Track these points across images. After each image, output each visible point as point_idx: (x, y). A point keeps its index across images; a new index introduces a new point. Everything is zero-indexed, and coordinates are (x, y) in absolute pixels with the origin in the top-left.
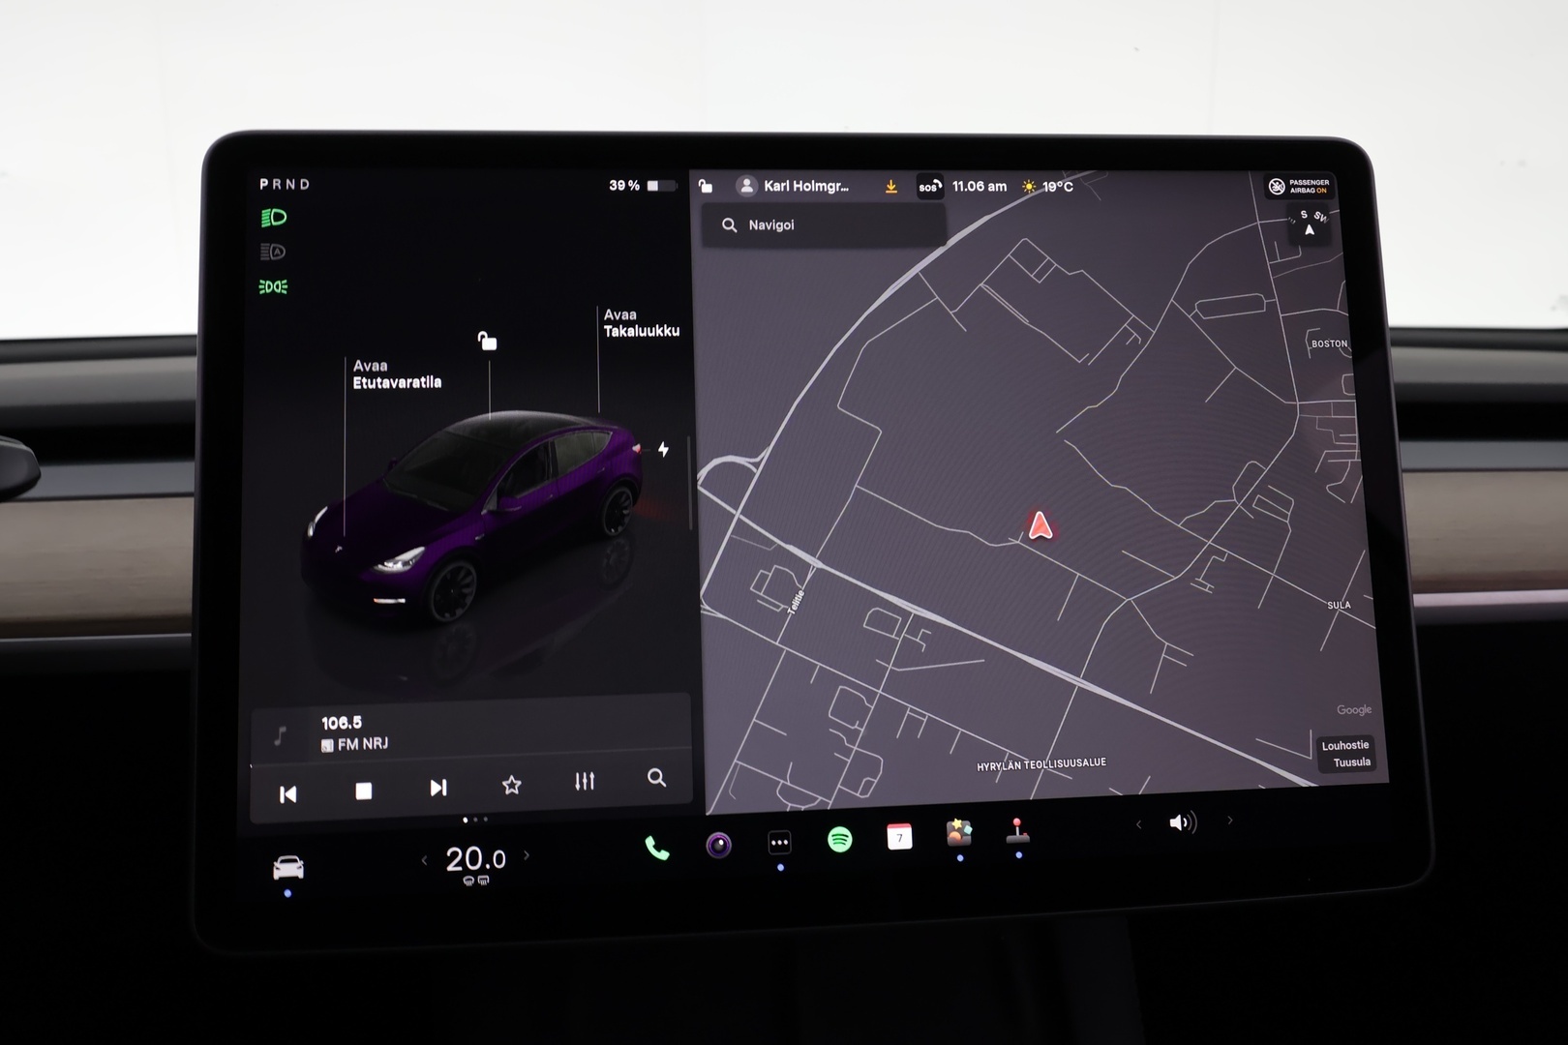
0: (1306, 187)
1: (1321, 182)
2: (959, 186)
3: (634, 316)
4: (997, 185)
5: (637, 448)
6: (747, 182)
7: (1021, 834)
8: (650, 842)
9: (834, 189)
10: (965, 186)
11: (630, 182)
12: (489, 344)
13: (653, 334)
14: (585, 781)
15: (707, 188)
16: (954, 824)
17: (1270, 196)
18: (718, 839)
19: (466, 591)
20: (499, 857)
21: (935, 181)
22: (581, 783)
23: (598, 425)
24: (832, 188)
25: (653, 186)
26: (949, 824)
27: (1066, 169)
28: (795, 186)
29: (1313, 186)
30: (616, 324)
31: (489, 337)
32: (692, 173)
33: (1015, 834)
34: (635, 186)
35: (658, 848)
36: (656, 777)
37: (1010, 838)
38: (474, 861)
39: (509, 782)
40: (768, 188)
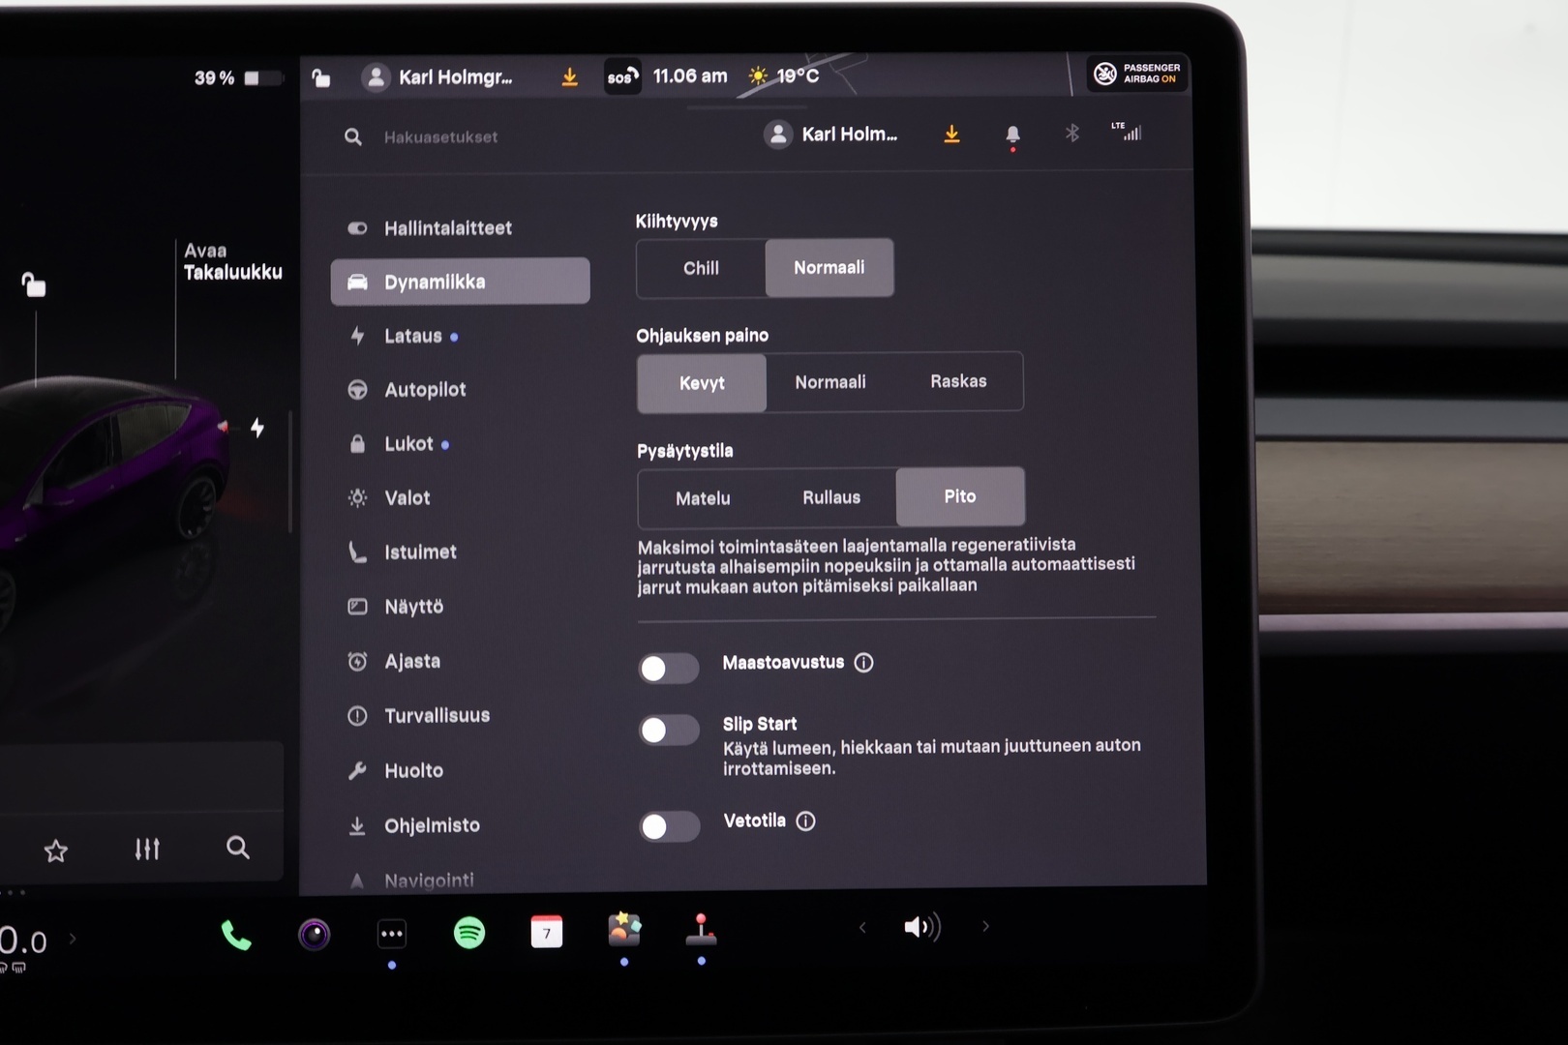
0: (1147, 74)
1: (1169, 68)
2: (662, 76)
3: (223, 252)
4: (714, 74)
5: (223, 426)
6: (376, 72)
7: (705, 933)
8: (227, 928)
9: (492, 80)
10: (671, 75)
11: (222, 75)
12: (36, 289)
13: (248, 276)
14: (147, 849)
15: (323, 81)
16: (618, 918)
17: (1093, 85)
18: (313, 927)
20: (39, 940)
21: (630, 69)
22: (143, 852)
23: (177, 396)
24: (490, 80)
25: (252, 78)
26: (611, 918)
27: (811, 51)
28: (441, 77)
29: (1157, 73)
30: (199, 262)
31: (36, 279)
32: (304, 61)
33: (698, 934)
34: (228, 78)
35: (237, 935)
36: (237, 847)
37: (691, 939)
38: (7, 944)
39: (53, 847)
40: (404, 81)
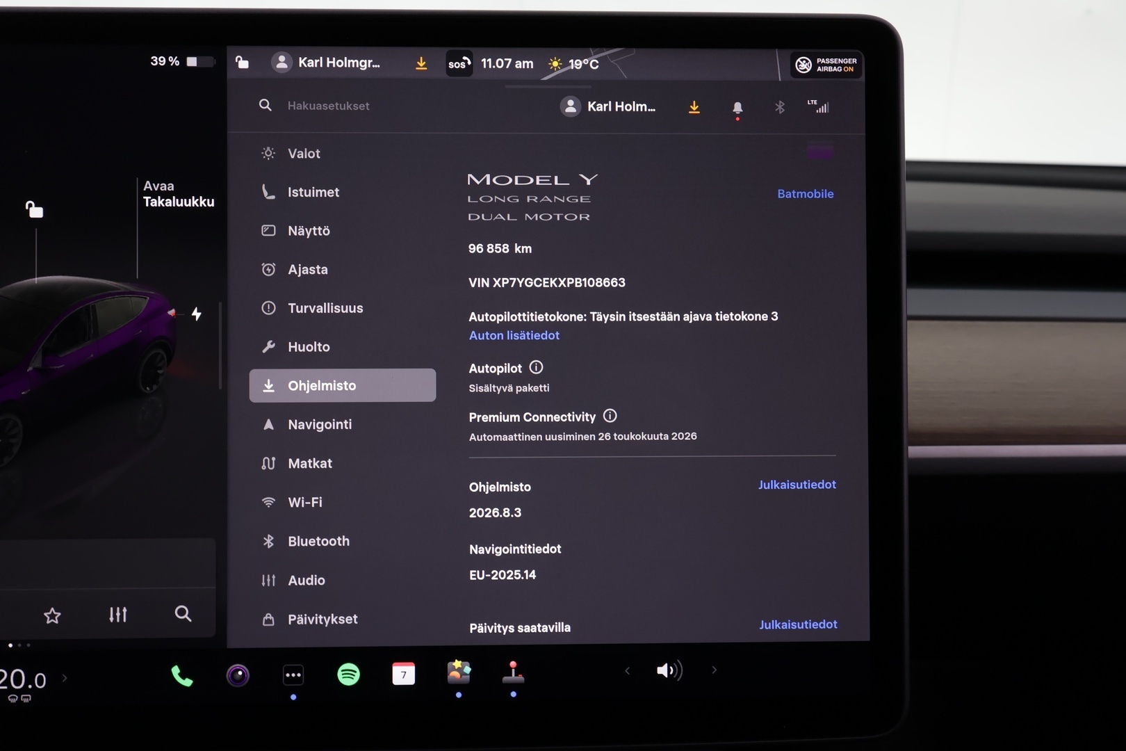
0: (833, 65)
1: (849, 61)
2: (487, 63)
3: (171, 187)
4: (524, 62)
6: (282, 58)
7: (516, 675)
8: (176, 671)
9: (366, 65)
10: (493, 63)
11: (171, 59)
12: (36, 212)
13: (190, 205)
14: (118, 614)
15: (243, 64)
16: (454, 664)
17: (794, 73)
18: (240, 670)
19: (13, 441)
20: (40, 679)
21: (465, 58)
22: (115, 616)
23: (137, 291)
24: (364, 65)
25: (192, 62)
26: (449, 664)
27: (594, 46)
28: (329, 62)
29: (840, 65)
30: (154, 195)
31: (36, 206)
32: (230, 49)
33: (511, 675)
34: (175, 61)
35: (183, 676)
36: (183, 613)
37: (506, 679)
38: (18, 682)
39: (50, 613)
40: (302, 64)
